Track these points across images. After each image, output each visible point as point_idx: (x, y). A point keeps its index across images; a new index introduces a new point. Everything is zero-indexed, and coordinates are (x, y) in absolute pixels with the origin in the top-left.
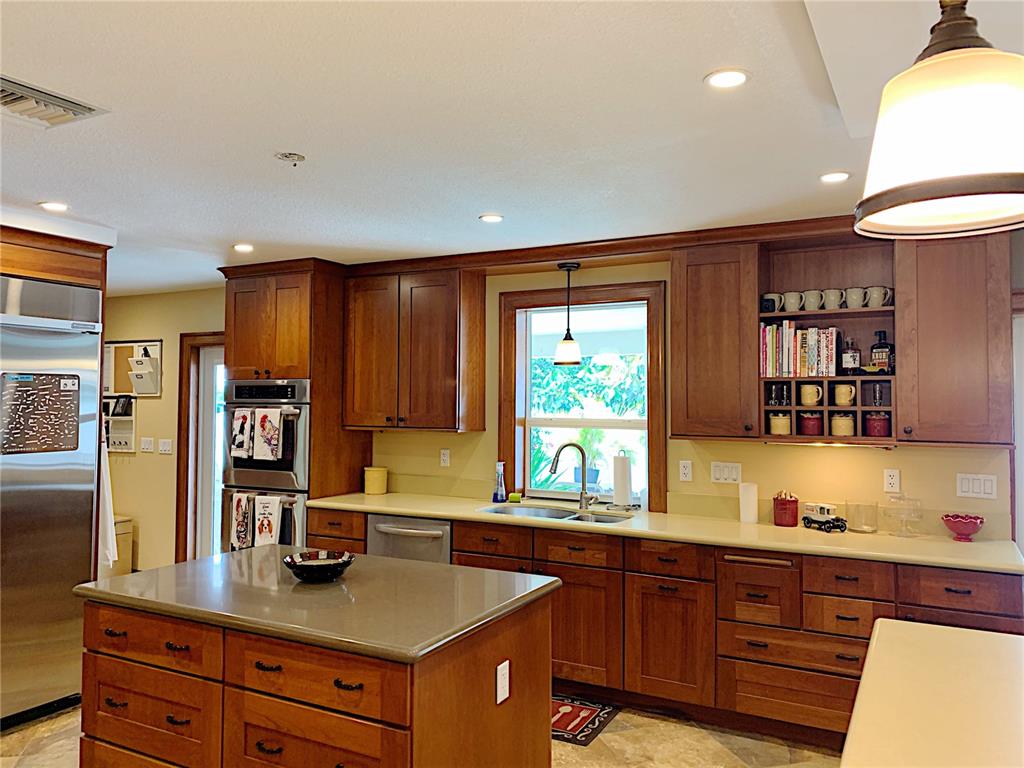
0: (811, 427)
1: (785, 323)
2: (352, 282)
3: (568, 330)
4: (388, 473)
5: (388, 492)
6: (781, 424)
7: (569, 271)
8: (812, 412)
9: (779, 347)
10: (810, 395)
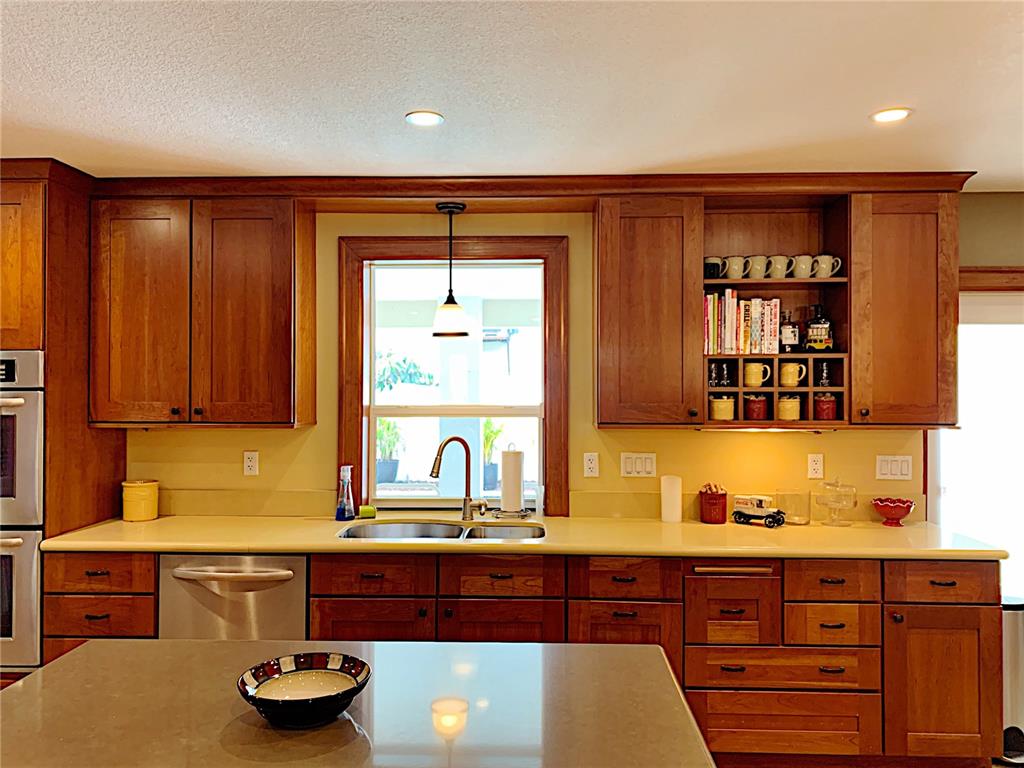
0: (759, 411)
1: (728, 291)
2: (104, 205)
3: (451, 291)
4: (159, 489)
5: (159, 516)
6: (724, 408)
7: (451, 213)
8: (757, 394)
9: (721, 320)
10: (755, 375)
